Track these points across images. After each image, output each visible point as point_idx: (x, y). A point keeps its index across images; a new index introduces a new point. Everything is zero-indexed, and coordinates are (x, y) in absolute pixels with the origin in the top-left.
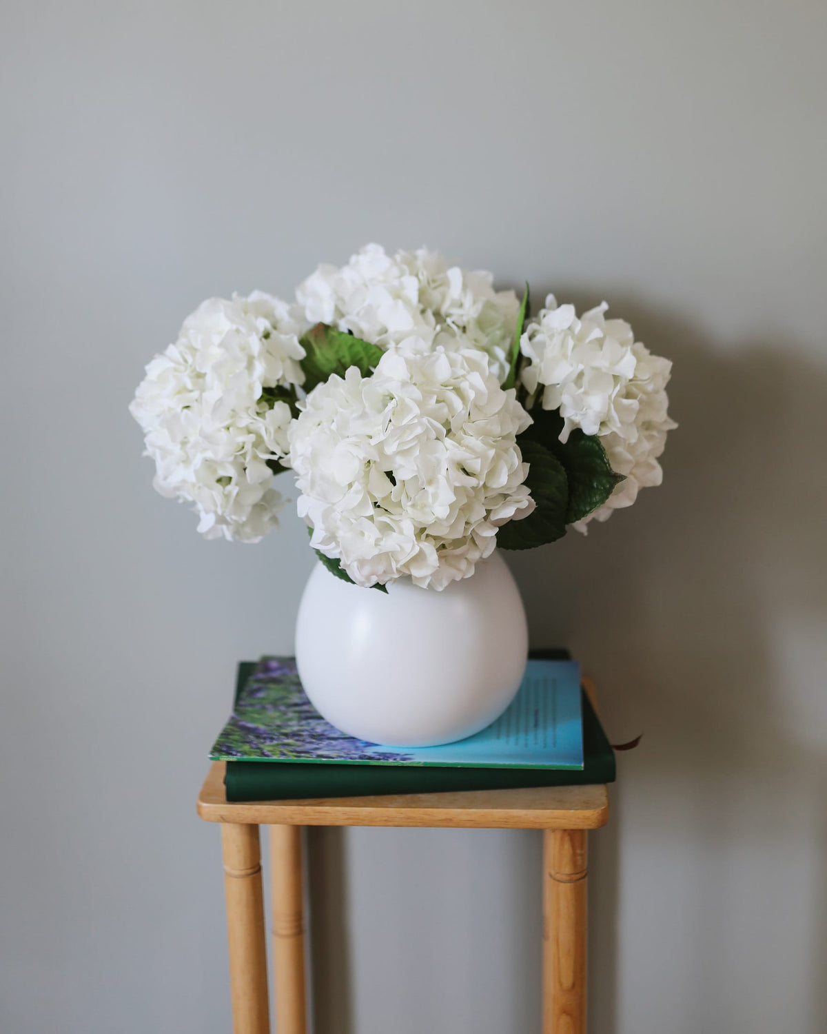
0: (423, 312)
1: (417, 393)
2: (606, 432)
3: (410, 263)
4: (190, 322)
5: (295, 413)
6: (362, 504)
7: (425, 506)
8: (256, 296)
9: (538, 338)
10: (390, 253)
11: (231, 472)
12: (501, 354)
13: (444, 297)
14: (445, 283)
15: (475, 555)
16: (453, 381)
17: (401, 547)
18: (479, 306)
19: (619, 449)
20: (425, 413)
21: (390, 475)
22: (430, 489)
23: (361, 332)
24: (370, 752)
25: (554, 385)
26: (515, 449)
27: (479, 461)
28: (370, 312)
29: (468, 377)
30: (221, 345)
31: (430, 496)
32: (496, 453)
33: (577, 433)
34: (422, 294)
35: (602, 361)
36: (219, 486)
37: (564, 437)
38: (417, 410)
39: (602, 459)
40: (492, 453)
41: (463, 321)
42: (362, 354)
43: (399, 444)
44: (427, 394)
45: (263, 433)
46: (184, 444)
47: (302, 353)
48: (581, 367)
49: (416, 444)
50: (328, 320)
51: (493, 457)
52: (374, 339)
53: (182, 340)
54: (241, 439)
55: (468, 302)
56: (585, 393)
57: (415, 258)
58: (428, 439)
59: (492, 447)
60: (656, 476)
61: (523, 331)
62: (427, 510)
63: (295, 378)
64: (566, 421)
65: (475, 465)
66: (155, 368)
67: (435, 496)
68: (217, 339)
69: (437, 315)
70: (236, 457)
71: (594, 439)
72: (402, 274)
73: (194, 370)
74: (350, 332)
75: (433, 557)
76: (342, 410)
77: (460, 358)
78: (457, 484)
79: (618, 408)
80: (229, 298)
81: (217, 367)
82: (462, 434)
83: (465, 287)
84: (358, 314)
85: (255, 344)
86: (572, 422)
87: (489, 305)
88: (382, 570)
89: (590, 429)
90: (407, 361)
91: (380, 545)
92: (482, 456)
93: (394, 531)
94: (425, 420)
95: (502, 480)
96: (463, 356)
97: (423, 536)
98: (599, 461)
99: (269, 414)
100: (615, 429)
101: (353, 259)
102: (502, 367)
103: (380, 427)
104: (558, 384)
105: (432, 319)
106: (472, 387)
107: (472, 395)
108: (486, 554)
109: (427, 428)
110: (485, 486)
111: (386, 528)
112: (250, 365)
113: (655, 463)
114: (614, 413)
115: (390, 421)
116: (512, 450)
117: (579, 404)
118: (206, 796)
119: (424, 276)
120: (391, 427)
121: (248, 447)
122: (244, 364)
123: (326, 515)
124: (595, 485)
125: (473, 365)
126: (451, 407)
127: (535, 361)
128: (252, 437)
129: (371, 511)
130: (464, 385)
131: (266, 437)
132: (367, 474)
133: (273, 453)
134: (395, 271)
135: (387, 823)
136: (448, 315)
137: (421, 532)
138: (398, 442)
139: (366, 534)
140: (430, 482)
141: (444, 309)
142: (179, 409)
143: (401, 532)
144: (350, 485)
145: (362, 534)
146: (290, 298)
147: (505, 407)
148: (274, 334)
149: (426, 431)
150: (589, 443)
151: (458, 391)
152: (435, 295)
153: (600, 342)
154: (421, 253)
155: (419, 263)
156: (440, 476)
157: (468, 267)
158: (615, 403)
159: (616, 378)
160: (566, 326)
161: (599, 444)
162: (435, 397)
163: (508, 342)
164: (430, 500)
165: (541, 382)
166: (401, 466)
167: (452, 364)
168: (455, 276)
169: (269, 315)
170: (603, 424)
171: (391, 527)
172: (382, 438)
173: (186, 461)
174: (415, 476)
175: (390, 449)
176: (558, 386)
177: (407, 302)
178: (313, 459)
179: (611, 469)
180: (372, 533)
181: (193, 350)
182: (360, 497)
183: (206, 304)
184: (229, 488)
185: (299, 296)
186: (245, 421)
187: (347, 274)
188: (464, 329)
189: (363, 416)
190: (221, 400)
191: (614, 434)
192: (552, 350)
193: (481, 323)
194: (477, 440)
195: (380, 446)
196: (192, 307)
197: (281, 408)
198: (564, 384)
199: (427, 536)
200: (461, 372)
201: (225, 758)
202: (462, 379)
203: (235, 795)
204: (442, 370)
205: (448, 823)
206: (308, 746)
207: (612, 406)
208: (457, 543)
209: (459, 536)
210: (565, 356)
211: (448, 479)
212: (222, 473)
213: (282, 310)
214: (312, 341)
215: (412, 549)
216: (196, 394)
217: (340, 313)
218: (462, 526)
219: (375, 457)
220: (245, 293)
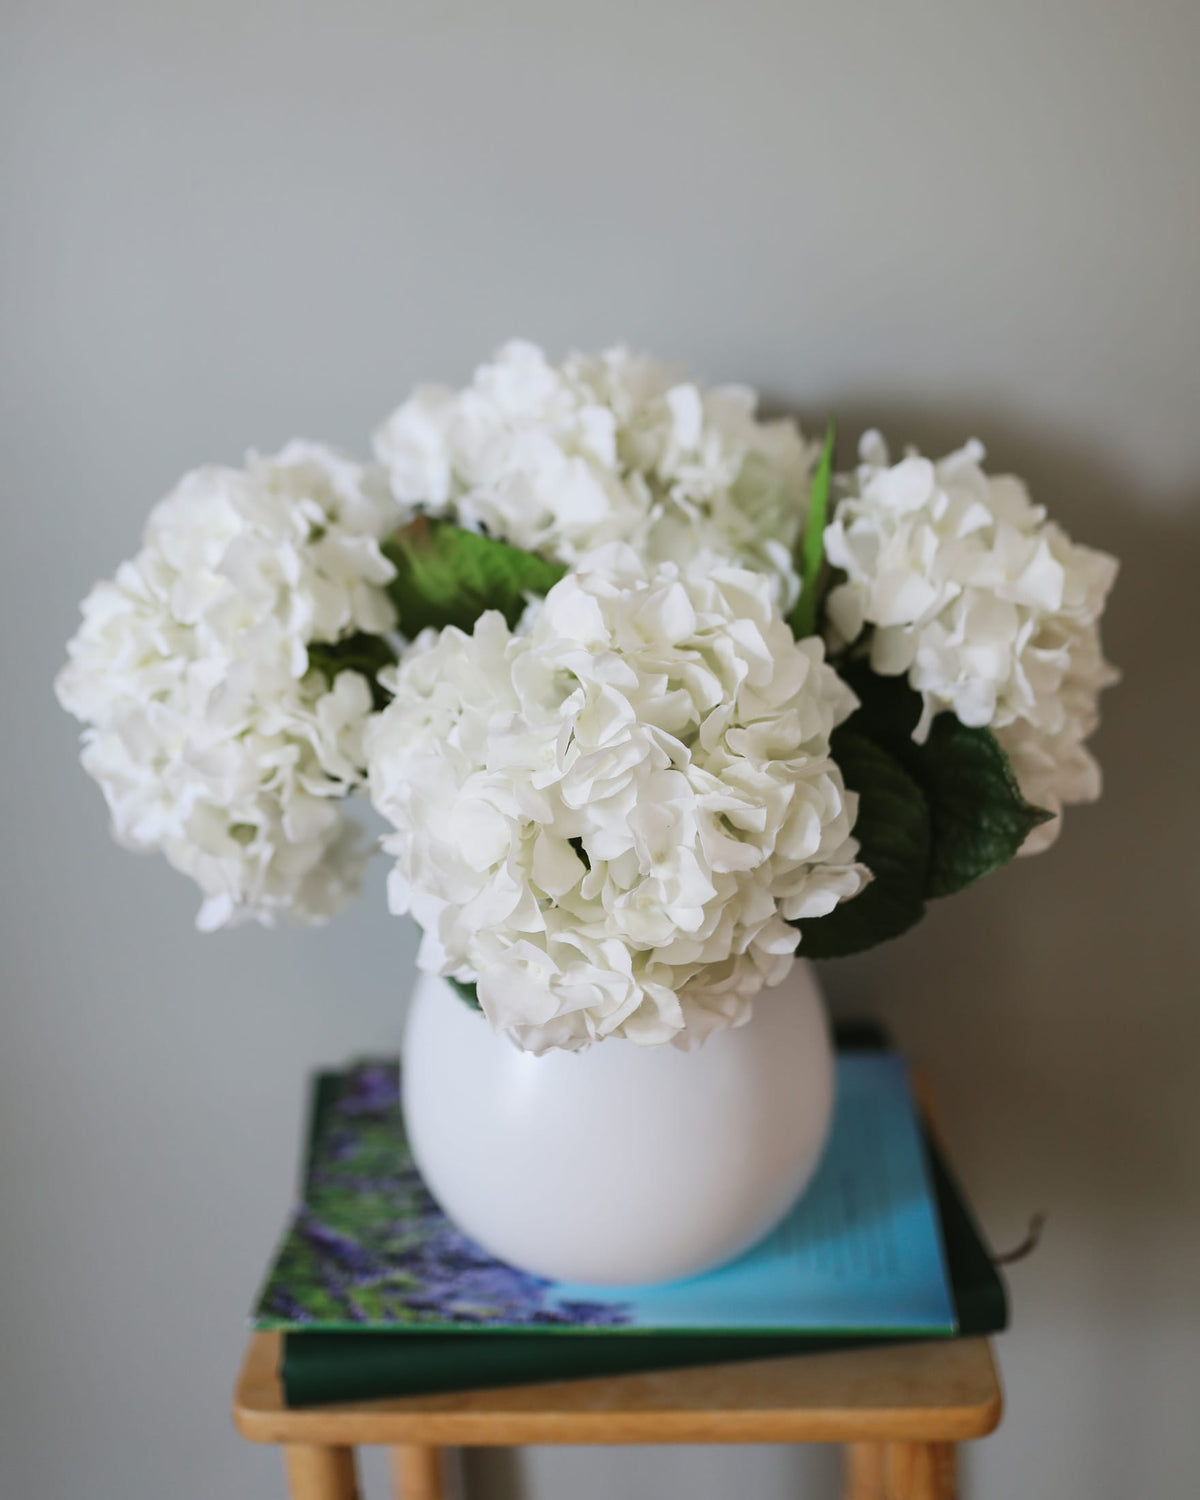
0: (625, 476)
1: (628, 675)
2: (1006, 720)
3: (594, 377)
4: (162, 515)
5: (381, 699)
6: (522, 909)
7: (652, 903)
8: (296, 453)
9: (860, 526)
10: (554, 360)
11: (255, 816)
12: (781, 556)
13: (663, 443)
14: (665, 416)
15: (752, 984)
16: (699, 639)
17: (605, 992)
18: (736, 462)
19: (1029, 748)
20: (645, 716)
21: (576, 843)
22: (660, 873)
23: (503, 523)
24: (550, 1302)
25: (896, 629)
26: (830, 774)
27: (763, 813)
28: (520, 484)
29: (731, 629)
30: (221, 569)
31: (662, 887)
32: (796, 787)
33: (946, 720)
34: (621, 438)
35: (990, 572)
36: (233, 846)
37: (920, 734)
38: (628, 712)
39: (1001, 776)
40: (788, 792)
41: (707, 490)
42: (507, 570)
43: (595, 783)
44: (647, 671)
45: (314, 739)
46: (160, 763)
47: (387, 570)
48: (953, 589)
49: (627, 787)
50: (436, 497)
51: (792, 799)
52: (532, 540)
53: (148, 555)
54: (268, 761)
55: (712, 453)
56: (966, 642)
57: (603, 367)
58: (654, 769)
59: (789, 778)
60: (1089, 782)
61: (829, 518)
62: (655, 909)
63: (377, 620)
64: (926, 699)
65: (756, 818)
66: (102, 608)
67: (673, 887)
68: (215, 554)
69: (651, 478)
70: (262, 795)
71: (982, 733)
72: (580, 403)
73: (171, 616)
74: (483, 527)
75: (671, 1011)
76: (470, 707)
77: (710, 588)
78: (721, 869)
79: (1033, 669)
80: (238, 463)
81: (214, 615)
82: (723, 751)
83: (706, 422)
84: (496, 487)
85: (291, 564)
86: (936, 700)
87: (753, 459)
88: (567, 1037)
89: (973, 713)
90: (605, 604)
91: (560, 986)
92: (770, 800)
93: (590, 963)
94: (646, 732)
95: (810, 842)
96: (718, 583)
97: (649, 967)
98: (993, 778)
99: (327, 704)
100: (1023, 712)
101: (483, 374)
102: (784, 585)
103: (553, 746)
104: (909, 624)
105: (642, 491)
106: (742, 652)
107: (741, 670)
108: (776, 978)
109: (653, 751)
110: (774, 857)
111: (568, 957)
112: (283, 605)
113: (1083, 756)
114: (1023, 683)
115: (573, 737)
116: (826, 780)
117: (951, 664)
118: (248, 1395)
119: (624, 404)
120: (575, 753)
121: (286, 774)
122: (269, 604)
123: (448, 919)
124: (985, 823)
125: (740, 604)
126: (697, 694)
127: (857, 575)
128: (292, 753)
129: (538, 923)
130: (723, 646)
131: (320, 751)
132: (529, 844)
133: (336, 779)
134: (567, 398)
135: (589, 1438)
136: (672, 483)
137: (642, 957)
138: (590, 782)
139: (531, 964)
140: (661, 858)
141: (667, 468)
142: (143, 698)
143: (604, 963)
144: (494, 868)
145: (524, 964)
146: (360, 451)
147: (808, 686)
148: (333, 531)
149: (651, 757)
150: (973, 742)
151: (713, 661)
152: (647, 443)
153: (986, 538)
154: (616, 357)
155: (613, 379)
156: (681, 849)
157: (709, 380)
158: (1025, 659)
159: (1022, 611)
160: (916, 504)
161: (993, 745)
162: (665, 679)
163: (791, 531)
164: (663, 895)
165: (871, 617)
166: (598, 828)
167: (695, 599)
168: (685, 402)
169: (320, 490)
170: (1001, 701)
171: (582, 955)
172: (556, 774)
173: (168, 798)
174: (629, 850)
175: (577, 796)
176: (909, 630)
177: (592, 461)
178: (416, 808)
179: (1021, 798)
180: (541, 968)
181: (168, 574)
182: (516, 898)
183: (190, 481)
184: (253, 848)
185: (382, 449)
186: (278, 719)
187: (470, 405)
188: (706, 509)
189: (516, 726)
190: (222, 687)
191: (1021, 722)
192: (892, 556)
193: (741, 495)
194: (758, 769)
195: (554, 793)
196: (164, 487)
197: (350, 688)
198: (924, 625)
199: (657, 965)
200: (716, 620)
201: (281, 1326)
202: (720, 632)
203: (300, 1395)
204: (678, 619)
205: (703, 1436)
206: (436, 1290)
207: (1019, 669)
208: (718, 971)
209: (722, 956)
210: (917, 565)
211: (698, 853)
212: (238, 817)
213: (346, 479)
214: (406, 545)
215: (630, 993)
216: (177, 665)
217: (461, 484)
218: (727, 940)
219: (545, 816)
220: (272, 448)
